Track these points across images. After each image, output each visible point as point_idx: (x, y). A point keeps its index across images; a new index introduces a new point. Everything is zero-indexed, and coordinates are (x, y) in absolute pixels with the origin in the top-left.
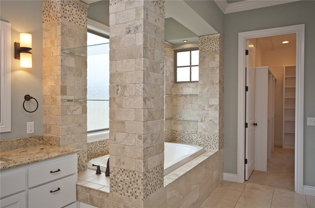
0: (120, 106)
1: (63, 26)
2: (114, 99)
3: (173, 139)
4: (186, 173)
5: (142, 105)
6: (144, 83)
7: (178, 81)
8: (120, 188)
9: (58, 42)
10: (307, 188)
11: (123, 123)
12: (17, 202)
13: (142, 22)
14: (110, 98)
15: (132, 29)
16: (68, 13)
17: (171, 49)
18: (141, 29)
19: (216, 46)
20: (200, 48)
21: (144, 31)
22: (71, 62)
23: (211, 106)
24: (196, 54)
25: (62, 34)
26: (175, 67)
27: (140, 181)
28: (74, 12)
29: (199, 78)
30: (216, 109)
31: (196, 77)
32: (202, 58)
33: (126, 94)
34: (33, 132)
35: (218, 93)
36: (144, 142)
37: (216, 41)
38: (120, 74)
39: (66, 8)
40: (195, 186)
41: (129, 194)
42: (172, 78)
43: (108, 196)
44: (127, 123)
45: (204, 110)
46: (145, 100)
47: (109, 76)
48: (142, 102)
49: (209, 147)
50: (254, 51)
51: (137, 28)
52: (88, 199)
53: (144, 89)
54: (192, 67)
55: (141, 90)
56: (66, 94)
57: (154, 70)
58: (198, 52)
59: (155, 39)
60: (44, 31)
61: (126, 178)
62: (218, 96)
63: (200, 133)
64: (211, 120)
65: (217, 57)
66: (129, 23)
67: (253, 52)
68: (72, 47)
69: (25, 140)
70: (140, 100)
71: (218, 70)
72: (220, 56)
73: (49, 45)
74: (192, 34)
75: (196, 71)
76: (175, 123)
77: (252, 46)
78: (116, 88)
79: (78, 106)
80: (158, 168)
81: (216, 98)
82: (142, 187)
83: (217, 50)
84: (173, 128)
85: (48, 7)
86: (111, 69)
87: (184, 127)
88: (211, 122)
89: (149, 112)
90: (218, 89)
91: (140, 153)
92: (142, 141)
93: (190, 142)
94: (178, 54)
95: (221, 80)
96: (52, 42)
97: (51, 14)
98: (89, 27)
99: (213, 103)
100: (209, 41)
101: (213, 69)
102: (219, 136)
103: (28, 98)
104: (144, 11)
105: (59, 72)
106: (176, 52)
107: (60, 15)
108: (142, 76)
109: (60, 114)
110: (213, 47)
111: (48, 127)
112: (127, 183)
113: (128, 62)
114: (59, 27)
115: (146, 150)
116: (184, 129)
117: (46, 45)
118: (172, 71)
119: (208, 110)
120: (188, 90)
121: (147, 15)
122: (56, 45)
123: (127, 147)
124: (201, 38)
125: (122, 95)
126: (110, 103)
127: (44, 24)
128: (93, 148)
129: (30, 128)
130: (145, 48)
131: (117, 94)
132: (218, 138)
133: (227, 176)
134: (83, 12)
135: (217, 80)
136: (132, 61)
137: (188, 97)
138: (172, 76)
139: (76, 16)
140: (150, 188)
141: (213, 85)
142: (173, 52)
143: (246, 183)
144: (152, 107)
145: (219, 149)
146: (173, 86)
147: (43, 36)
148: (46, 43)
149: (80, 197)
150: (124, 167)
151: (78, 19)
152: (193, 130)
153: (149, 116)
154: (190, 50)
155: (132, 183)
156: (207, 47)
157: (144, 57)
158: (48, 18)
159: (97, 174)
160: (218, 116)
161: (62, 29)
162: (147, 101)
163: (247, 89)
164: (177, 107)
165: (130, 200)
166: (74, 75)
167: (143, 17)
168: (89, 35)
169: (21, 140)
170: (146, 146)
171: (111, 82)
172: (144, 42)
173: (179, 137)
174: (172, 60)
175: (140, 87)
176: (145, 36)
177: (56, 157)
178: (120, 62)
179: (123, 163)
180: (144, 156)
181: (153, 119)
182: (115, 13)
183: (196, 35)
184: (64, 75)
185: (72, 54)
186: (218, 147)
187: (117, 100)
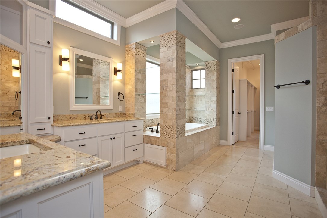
0: (165, 95)
1: (136, 59)
2: (162, 92)
3: (191, 121)
4: (197, 133)
5: (176, 94)
6: (176, 84)
7: (193, 88)
8: (165, 134)
9: (133, 67)
10: (265, 146)
11: (167, 103)
12: (121, 137)
13: (175, 56)
14: (160, 92)
15: (171, 60)
16: (138, 52)
17: (189, 69)
18: (175, 59)
19: (215, 67)
20: (206, 69)
21: (176, 60)
22: (139, 76)
23: (212, 101)
24: (203, 72)
25: (136, 62)
26: (192, 80)
27: (175, 130)
28: (141, 52)
29: (205, 85)
30: (215, 103)
31: (203, 86)
32: (207, 74)
33: (168, 90)
34: (121, 111)
35: (216, 94)
36: (176, 112)
37: (215, 65)
38: (165, 81)
39: (137, 50)
40: (202, 142)
41: (169, 137)
42: (190, 86)
43: (159, 139)
44: (168, 103)
45: (208, 103)
46: (177, 92)
47: (160, 82)
48: (175, 93)
49: (211, 125)
50: (239, 70)
51: (173, 59)
52: (149, 141)
53: (176, 87)
54: (201, 80)
55: (175, 87)
56: (137, 92)
57: (181, 79)
58: (205, 70)
59: (181, 64)
60: (126, 62)
61: (168, 129)
62: (216, 96)
63: (206, 117)
64: (212, 109)
65: (216, 73)
66: (169, 57)
67: (237, 70)
68: (140, 69)
69: (118, 114)
70: (175, 92)
71: (216, 80)
72: (217, 73)
73: (129, 68)
74: (201, 61)
75: (203, 82)
76: (192, 112)
77: (238, 67)
78: (163, 87)
79: (142, 98)
80: (183, 126)
81: (215, 96)
82: (175, 133)
83: (215, 69)
84: (191, 116)
85: (129, 50)
86: (160, 79)
87: (197, 114)
88: (212, 110)
89: (179, 98)
90: (216, 91)
91: (175, 117)
92: (176, 111)
93: (201, 123)
94: (193, 72)
95: (218, 86)
96: (130, 67)
97: (130, 53)
98: (147, 59)
99: (213, 100)
100: (211, 64)
101: (213, 80)
102: (217, 118)
103: (119, 94)
104: (176, 51)
105: (134, 81)
106: (192, 71)
107: (135, 54)
108: (175, 81)
109: (134, 101)
110: (213, 68)
111: (128, 109)
112: (168, 131)
113: (169, 75)
114: (134, 60)
115: (177, 116)
116: (197, 116)
117: (127, 68)
118: (190, 82)
119: (210, 104)
120: (199, 93)
121: (178, 53)
122: (132, 68)
123: (168, 115)
124: (206, 62)
125: (166, 90)
126: (160, 94)
127: (126, 58)
128: (148, 122)
129: (120, 109)
130: (177, 68)
131: (164, 90)
132: (216, 119)
133: (222, 142)
134: (144, 52)
135: (215, 86)
136: (171, 74)
137: (199, 97)
138: (190, 85)
139: (141, 54)
140: (179, 134)
141: (213, 89)
142: (190, 71)
143: (232, 145)
144: (180, 96)
145: (217, 125)
146: (190, 91)
147: (126, 64)
148: (128, 68)
149: (145, 141)
150: (167, 124)
151: (142, 55)
152: (202, 116)
153: (179, 100)
154: (200, 70)
155: (171, 131)
156: (209, 67)
157: (176, 72)
158: (128, 55)
159: (152, 132)
160: (216, 107)
161: (136, 60)
162: (178, 93)
163: (233, 91)
164: (193, 103)
165: (170, 140)
166: (140, 83)
167: (176, 54)
168: (147, 63)
170: (177, 114)
171: (161, 85)
172: (176, 65)
173: (194, 120)
174: (190, 76)
175: (175, 86)
176: (177, 63)
177: (135, 120)
178: (165, 75)
179: (167, 122)
180: (177, 118)
181: (181, 102)
182: (163, 53)
183: (204, 61)
184: (136, 83)
185: (140, 72)
186: (216, 125)
187: (164, 93)
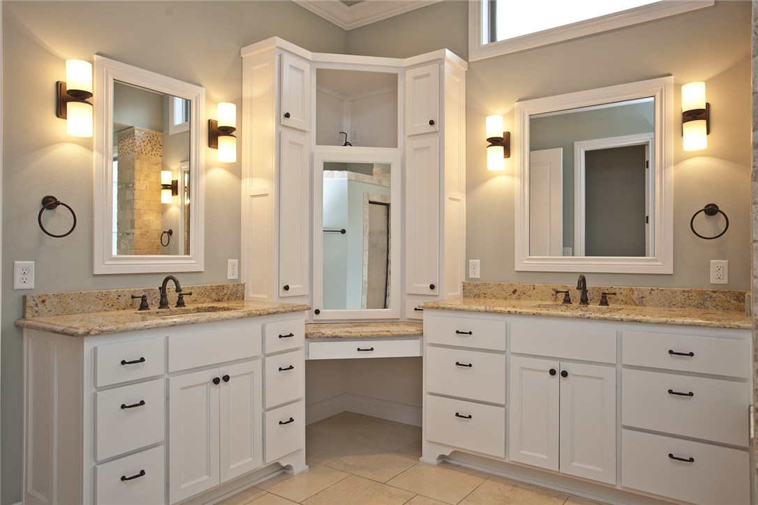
169: (692, 294)
